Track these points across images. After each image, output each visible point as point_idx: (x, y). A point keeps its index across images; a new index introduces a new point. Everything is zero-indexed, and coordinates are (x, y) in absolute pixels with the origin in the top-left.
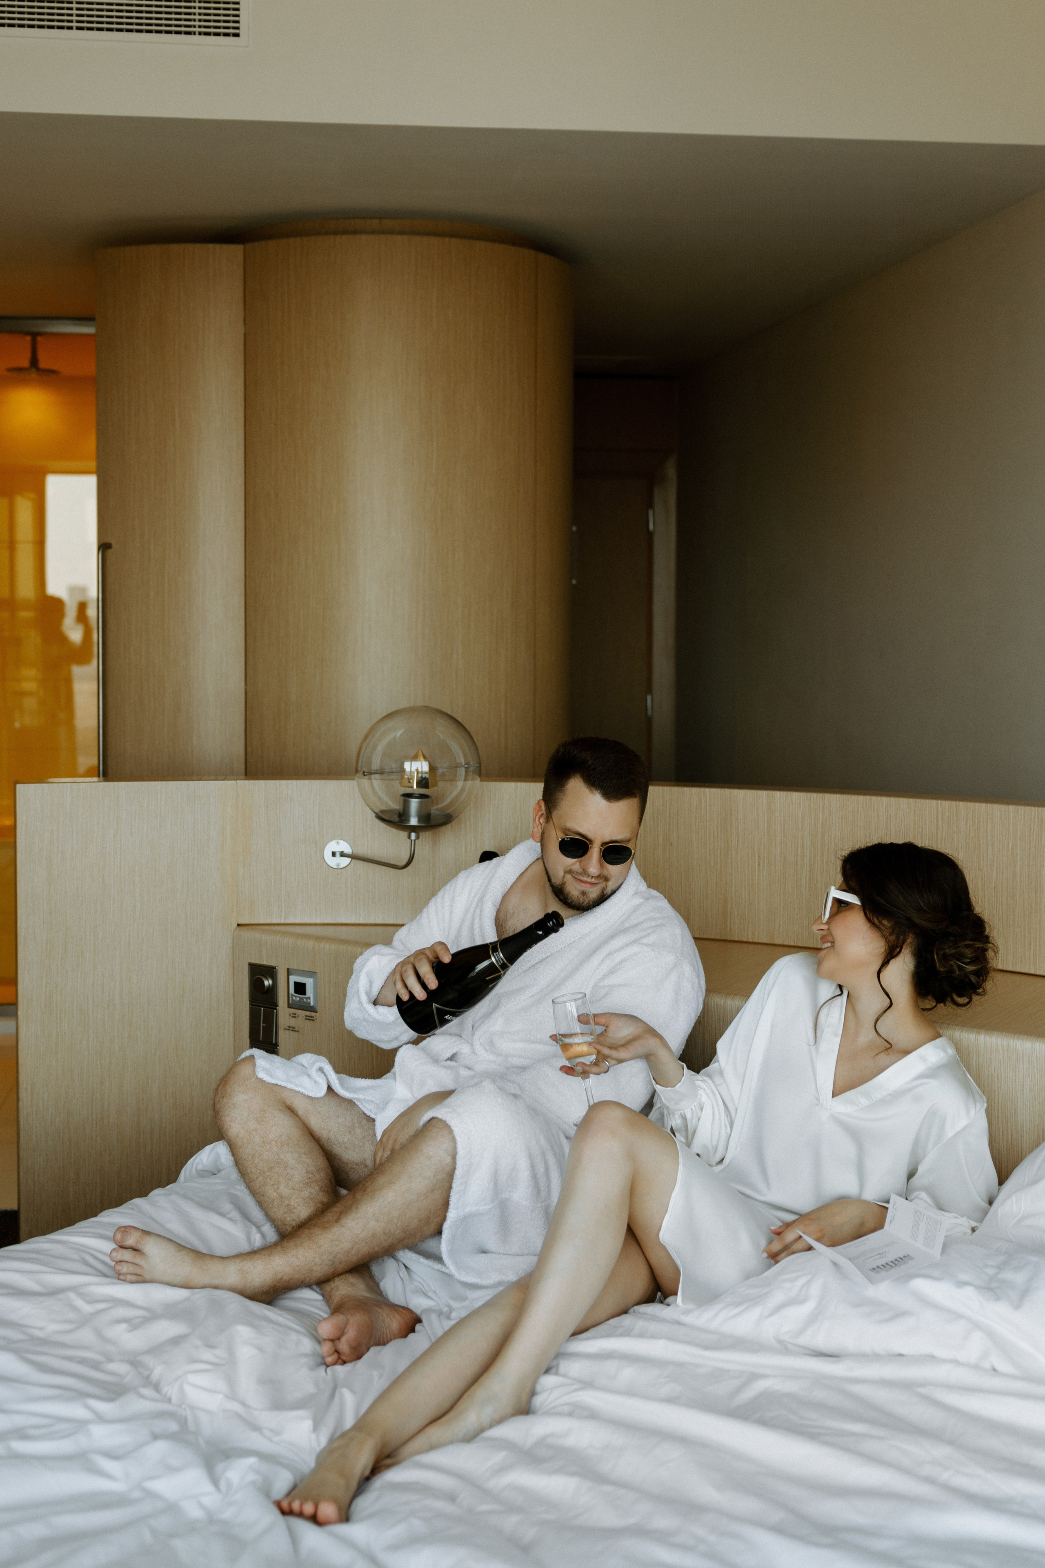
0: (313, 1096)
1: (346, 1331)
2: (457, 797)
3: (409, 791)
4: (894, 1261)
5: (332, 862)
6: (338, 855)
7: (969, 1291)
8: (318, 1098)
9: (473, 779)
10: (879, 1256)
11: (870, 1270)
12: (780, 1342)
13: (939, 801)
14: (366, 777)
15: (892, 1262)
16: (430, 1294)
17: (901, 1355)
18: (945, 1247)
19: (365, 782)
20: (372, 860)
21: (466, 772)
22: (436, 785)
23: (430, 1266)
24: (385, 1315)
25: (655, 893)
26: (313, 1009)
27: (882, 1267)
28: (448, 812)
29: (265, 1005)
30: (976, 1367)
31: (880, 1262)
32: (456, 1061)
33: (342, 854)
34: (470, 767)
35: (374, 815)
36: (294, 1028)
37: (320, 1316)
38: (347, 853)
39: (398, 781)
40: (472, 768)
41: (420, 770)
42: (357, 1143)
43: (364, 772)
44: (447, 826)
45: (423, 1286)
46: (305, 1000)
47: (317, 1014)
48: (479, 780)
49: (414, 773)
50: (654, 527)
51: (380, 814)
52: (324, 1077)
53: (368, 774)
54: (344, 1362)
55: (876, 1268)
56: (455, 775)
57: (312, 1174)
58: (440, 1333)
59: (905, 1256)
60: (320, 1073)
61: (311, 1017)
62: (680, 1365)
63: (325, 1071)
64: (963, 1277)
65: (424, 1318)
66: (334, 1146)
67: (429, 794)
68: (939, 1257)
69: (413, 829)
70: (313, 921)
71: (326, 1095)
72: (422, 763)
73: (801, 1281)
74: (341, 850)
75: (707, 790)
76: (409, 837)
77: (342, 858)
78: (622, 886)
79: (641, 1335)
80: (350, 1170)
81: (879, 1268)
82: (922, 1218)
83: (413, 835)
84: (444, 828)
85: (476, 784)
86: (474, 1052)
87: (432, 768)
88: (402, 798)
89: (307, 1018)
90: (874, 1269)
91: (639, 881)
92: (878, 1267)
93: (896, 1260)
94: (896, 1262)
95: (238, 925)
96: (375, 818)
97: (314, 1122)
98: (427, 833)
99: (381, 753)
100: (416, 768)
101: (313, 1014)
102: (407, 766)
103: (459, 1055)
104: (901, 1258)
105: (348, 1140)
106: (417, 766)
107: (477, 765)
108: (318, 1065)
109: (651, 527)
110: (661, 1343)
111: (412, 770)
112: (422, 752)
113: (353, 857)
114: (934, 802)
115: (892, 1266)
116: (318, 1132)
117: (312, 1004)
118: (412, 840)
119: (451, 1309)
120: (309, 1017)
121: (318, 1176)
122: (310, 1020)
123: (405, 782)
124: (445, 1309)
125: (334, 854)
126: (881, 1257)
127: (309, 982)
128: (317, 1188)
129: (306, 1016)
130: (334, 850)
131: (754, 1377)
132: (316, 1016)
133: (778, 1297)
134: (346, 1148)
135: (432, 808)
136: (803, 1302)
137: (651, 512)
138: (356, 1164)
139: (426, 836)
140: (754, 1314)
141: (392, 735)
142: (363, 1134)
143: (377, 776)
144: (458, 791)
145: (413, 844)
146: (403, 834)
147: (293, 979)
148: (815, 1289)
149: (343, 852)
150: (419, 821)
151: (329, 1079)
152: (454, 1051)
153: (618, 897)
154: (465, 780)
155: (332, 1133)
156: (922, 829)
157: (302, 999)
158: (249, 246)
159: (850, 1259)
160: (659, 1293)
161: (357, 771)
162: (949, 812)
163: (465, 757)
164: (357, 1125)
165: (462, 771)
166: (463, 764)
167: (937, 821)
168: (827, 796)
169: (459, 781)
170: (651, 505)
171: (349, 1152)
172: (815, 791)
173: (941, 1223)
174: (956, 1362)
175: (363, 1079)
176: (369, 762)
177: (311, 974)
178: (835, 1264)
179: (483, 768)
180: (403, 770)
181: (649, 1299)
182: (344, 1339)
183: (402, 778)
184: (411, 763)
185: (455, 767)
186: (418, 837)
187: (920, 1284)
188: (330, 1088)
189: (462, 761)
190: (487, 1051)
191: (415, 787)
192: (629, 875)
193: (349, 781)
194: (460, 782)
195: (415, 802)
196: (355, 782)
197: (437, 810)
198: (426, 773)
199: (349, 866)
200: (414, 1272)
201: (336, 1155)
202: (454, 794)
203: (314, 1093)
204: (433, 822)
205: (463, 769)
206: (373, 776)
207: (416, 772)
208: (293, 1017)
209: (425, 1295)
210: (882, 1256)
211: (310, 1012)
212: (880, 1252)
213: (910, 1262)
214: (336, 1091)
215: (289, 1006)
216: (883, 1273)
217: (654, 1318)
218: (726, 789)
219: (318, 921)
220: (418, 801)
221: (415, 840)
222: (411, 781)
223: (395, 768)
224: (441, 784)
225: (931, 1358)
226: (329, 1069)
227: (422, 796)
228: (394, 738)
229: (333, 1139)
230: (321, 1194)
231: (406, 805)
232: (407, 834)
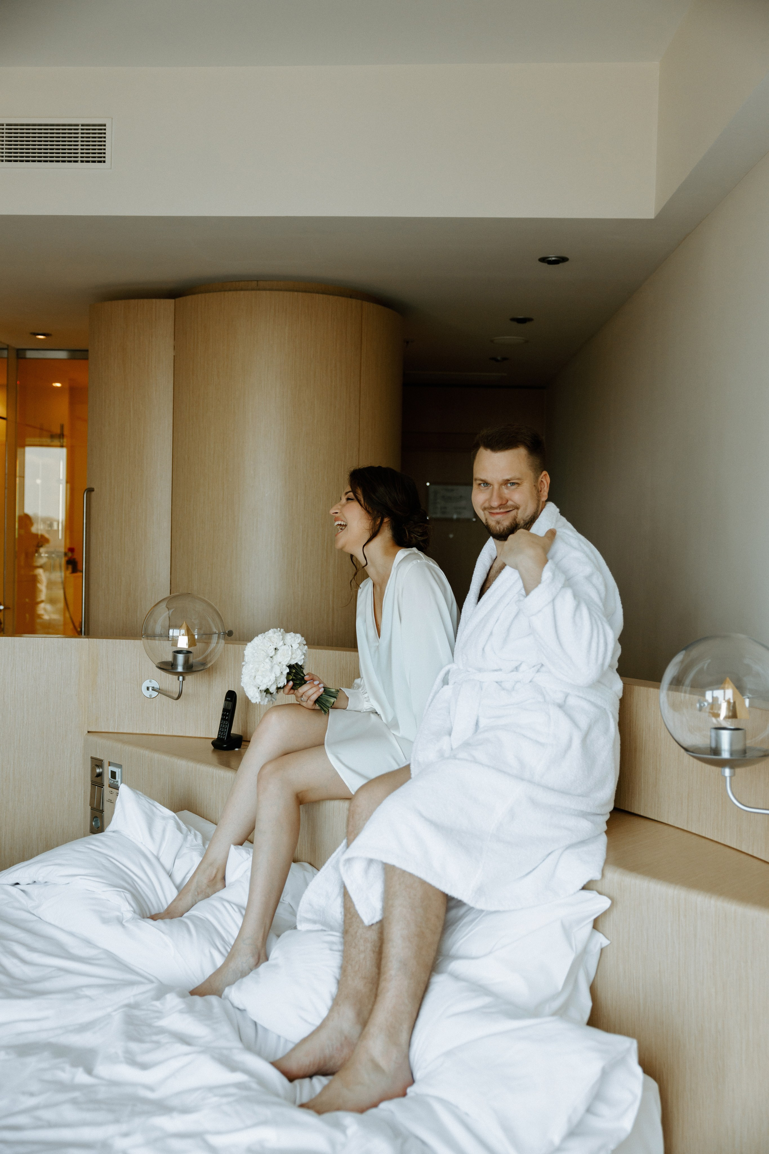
5: (147, 694)
6: (150, 689)
28: (205, 662)
29: (99, 785)
33: (154, 689)
35: (155, 665)
36: (111, 800)
38: (156, 688)
39: (170, 643)
44: (205, 671)
46: (116, 783)
51: (159, 665)
67: (192, 652)
69: (180, 674)
74: (151, 686)
76: (178, 679)
77: (153, 691)
83: (181, 678)
88: (173, 654)
95: (88, 732)
96: (156, 667)
98: (190, 676)
113: (157, 691)
125: (148, 689)
127: (118, 771)
130: (148, 686)
135: (192, 660)
139: (189, 678)
145: (181, 683)
146: (176, 677)
147: (112, 768)
149: (154, 687)
150: (184, 668)
157: (114, 781)
158: (177, 300)
176: (154, 629)
177: (120, 766)
186: (184, 679)
195: (181, 656)
197: (196, 661)
199: (157, 697)
202: (209, 651)
204: (193, 669)
208: (111, 793)
215: (110, 786)
219: (136, 732)
220: (183, 656)
221: (182, 681)
223: (165, 635)
224: (199, 645)
231: (175, 658)
232: (177, 677)
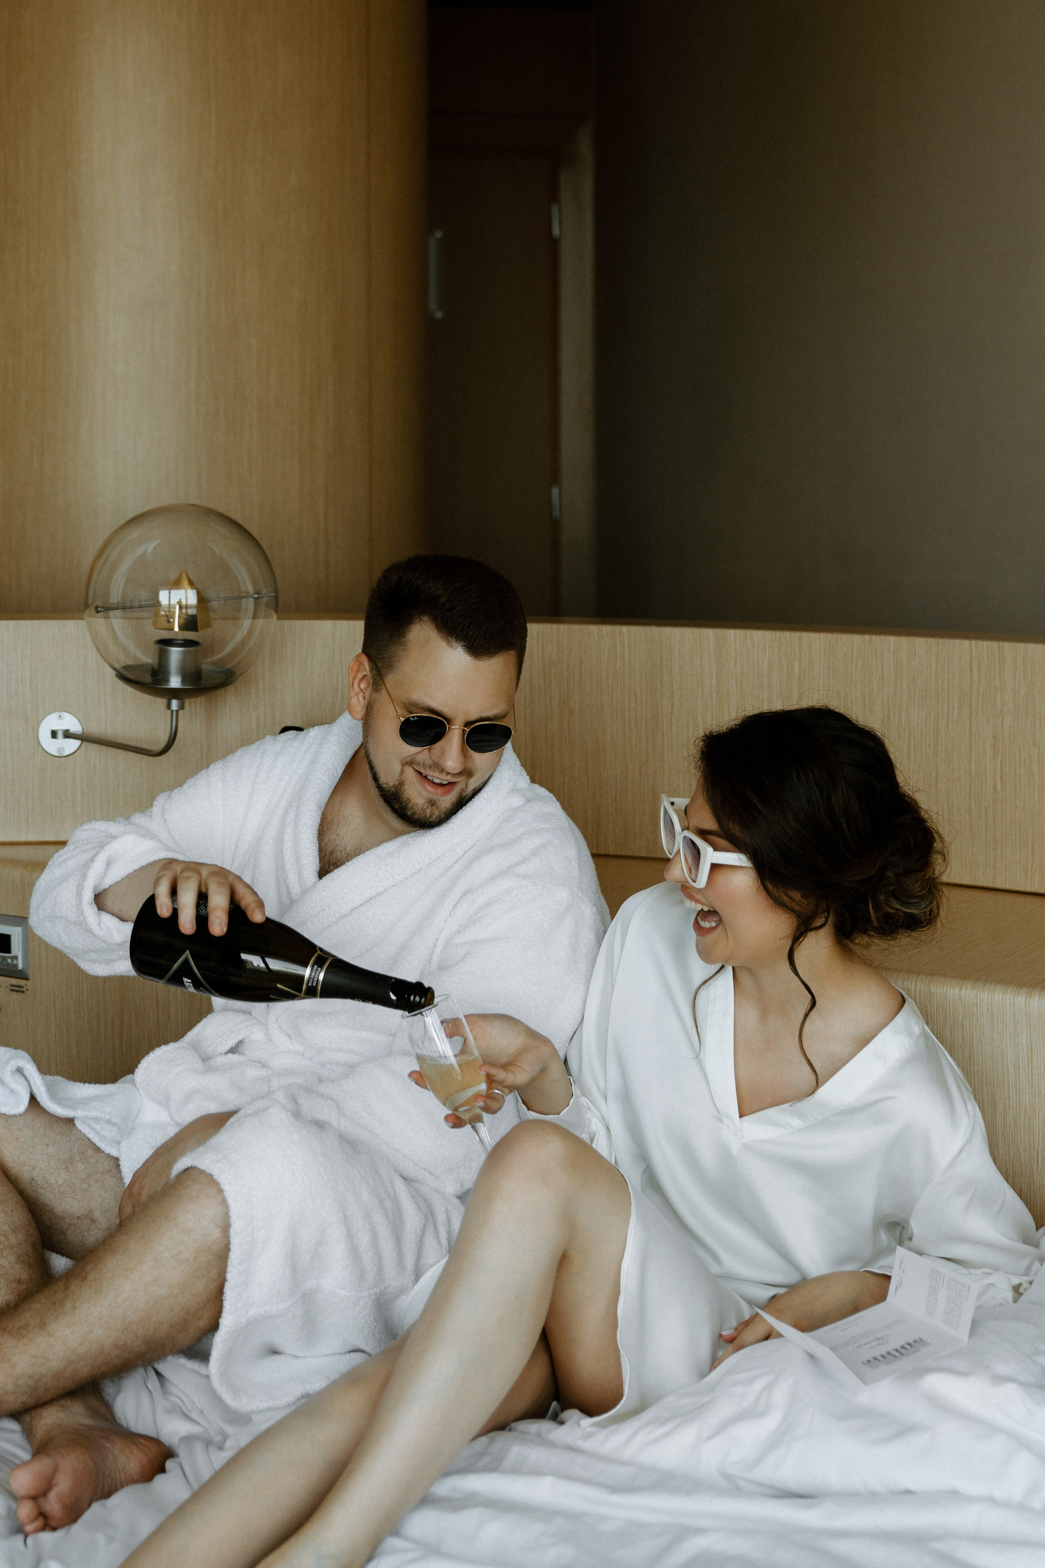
0: (8, 1114)
1: (54, 1482)
2: (243, 643)
3: (166, 635)
4: (899, 1349)
5: (52, 746)
6: (60, 735)
7: (1011, 1389)
8: (15, 1116)
9: (266, 617)
10: (877, 1342)
11: (863, 1363)
12: (727, 1476)
13: (974, 642)
14: (101, 614)
15: (897, 1350)
16: (194, 1415)
17: (908, 1492)
18: (975, 1326)
19: (99, 622)
20: (112, 743)
21: (256, 605)
22: (208, 625)
23: (194, 1371)
24: (116, 1452)
25: (542, 791)
26: (22, 975)
27: (881, 1359)
28: (229, 666)
30: (1021, 1507)
31: (883, 1350)
32: (241, 1054)
33: (67, 735)
34: (262, 597)
35: (114, 673)
37: (16, 1456)
38: (75, 733)
39: (150, 621)
40: (264, 599)
41: (184, 602)
42: (78, 1185)
43: (97, 607)
44: (229, 687)
45: (183, 1402)
46: (9, 961)
47: (28, 983)
48: (275, 617)
49: (175, 608)
50: (561, 232)
51: (124, 672)
52: (25, 1083)
53: (105, 609)
54: (54, 1529)
55: (872, 1360)
56: (238, 610)
57: (4, 1235)
58: (206, 1474)
59: (915, 1341)
60: (18, 1077)
61: (20, 987)
62: (573, 1516)
63: (26, 1073)
64: (1003, 1369)
65: (182, 1452)
66: (41, 1191)
67: (201, 641)
68: (966, 1339)
69: (175, 693)
70: (23, 838)
71: (27, 1111)
72: (186, 592)
73: (759, 1385)
74: (66, 728)
75: (625, 628)
76: (169, 706)
77: (67, 740)
78: (491, 780)
79: (517, 1470)
80: (68, 1227)
81: (876, 1361)
82: (941, 1282)
83: (175, 704)
84: (221, 692)
85: (272, 623)
86: (270, 1040)
87: (202, 600)
88: (157, 647)
89: (13, 988)
90: (869, 1361)
91: (519, 773)
92: (875, 1358)
93: (902, 1347)
94: (903, 1351)
96: (116, 679)
97: (8, 1154)
98: (198, 700)
99: (124, 579)
100: (178, 600)
101: (22, 982)
102: (164, 597)
103: (247, 1042)
104: (910, 1344)
105: (64, 1181)
106: (180, 597)
107: (273, 594)
108: (14, 1064)
109: (556, 231)
110: (547, 1483)
111: (171, 603)
112: (187, 575)
113: (83, 738)
114: (966, 642)
115: (895, 1356)
116: (16, 1169)
117: (20, 967)
118: (172, 711)
119: (225, 1437)
120: (16, 986)
121: (13, 1240)
122: (17, 991)
123: (163, 622)
124: (218, 1438)
125: (54, 734)
126: (879, 1344)
127: (14, 932)
128: (12, 1258)
129: (12, 986)
130: (54, 728)
131: (685, 1532)
132: (26, 985)
133: (724, 1409)
134: (61, 1193)
135: (204, 661)
136: (763, 1414)
137: (555, 210)
138: (78, 1218)
139: (195, 705)
140: (688, 1435)
141: (139, 551)
142: (87, 1172)
143: (118, 613)
144: (245, 633)
145: (175, 716)
146: (161, 702)
148: (781, 1395)
149: (68, 730)
150: (183, 681)
151: (32, 1086)
152: (240, 1038)
153: (484, 798)
154: (255, 617)
155: (37, 1170)
156: (948, 683)
157: (7, 959)
159: (833, 1349)
160: (554, 1404)
161: (87, 606)
162: (988, 658)
163: (255, 583)
164: (77, 1158)
165: (249, 604)
166: (252, 593)
167: (971, 672)
168: (806, 635)
169: (245, 618)
170: (554, 198)
171: (66, 1199)
172: (788, 629)
173: (969, 1287)
174: (991, 1501)
175: (87, 1085)
176: (107, 594)
177: (18, 920)
178: (812, 1357)
179: (280, 600)
180: (158, 604)
181: (538, 1412)
182: (53, 1495)
183: (157, 615)
184: (170, 592)
185: (240, 597)
186: (182, 707)
187: (937, 1383)
188: (33, 1099)
189: (250, 588)
190: (290, 1037)
191: (176, 629)
192: (501, 763)
193: (76, 621)
194: (247, 620)
195: (177, 651)
196: (81, 623)
197: (213, 663)
198: (191, 607)
199: (78, 753)
200: (173, 1384)
201: (45, 1205)
202: (239, 638)
203: (8, 1108)
204: (205, 683)
205: (251, 601)
206: (112, 613)
207: (178, 607)
209: (186, 1417)
210: (881, 1342)
211: (18, 980)
212: (879, 1335)
213: (924, 1350)
214: (42, 1104)
216: (883, 1367)
217: (542, 1441)
218: (654, 628)
219: (31, 838)
220: (181, 651)
221: (177, 711)
222: (172, 620)
223: (146, 600)
224: (217, 624)
225: (954, 1496)
226: (31, 1069)
227: (188, 643)
228: (144, 553)
229: (39, 1179)
230: (17, 1267)
231: (163, 657)
232: (165, 701)
